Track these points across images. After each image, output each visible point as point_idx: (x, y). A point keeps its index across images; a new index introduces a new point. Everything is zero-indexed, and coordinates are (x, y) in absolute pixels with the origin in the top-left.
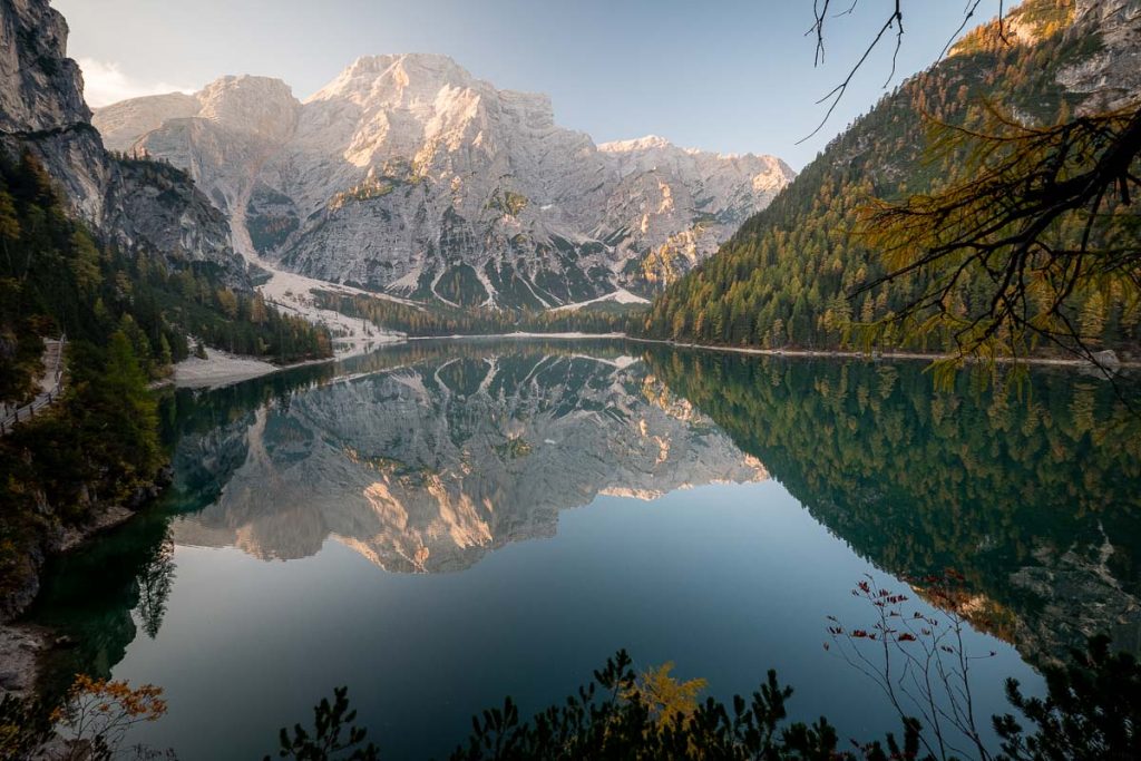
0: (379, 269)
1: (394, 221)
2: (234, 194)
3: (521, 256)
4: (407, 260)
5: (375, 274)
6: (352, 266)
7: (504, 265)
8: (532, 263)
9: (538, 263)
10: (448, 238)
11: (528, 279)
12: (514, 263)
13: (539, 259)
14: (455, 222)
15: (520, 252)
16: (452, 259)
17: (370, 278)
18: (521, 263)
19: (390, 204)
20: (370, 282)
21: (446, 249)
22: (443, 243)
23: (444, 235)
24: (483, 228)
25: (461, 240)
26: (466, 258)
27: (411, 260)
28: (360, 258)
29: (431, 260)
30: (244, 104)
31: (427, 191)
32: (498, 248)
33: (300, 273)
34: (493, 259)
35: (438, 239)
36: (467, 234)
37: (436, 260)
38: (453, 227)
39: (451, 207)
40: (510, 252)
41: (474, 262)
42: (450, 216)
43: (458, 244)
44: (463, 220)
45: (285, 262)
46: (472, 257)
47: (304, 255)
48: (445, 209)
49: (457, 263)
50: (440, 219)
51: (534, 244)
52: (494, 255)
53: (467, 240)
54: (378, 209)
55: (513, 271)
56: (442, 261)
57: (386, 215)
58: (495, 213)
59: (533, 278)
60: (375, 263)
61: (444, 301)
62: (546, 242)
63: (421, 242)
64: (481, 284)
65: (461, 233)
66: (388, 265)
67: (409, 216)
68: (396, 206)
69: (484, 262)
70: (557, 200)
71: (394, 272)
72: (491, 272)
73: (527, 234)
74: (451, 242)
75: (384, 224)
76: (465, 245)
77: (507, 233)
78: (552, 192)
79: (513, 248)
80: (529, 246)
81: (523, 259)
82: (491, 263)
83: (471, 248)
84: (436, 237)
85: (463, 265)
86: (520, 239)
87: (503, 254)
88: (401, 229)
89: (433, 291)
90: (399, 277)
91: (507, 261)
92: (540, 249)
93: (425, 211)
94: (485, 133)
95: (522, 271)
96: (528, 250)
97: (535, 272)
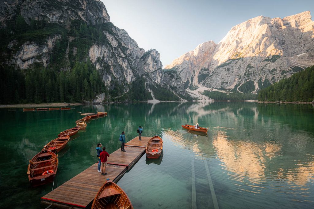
0: (224, 84)
1: (231, 71)
2: (197, 70)
5: (223, 85)
6: (217, 84)
8: (278, 78)
10: (247, 73)
13: (282, 76)
14: (250, 68)
15: (273, 75)
19: (230, 67)
20: (221, 88)
21: (245, 77)
22: (245, 75)
24: (260, 69)
25: (251, 74)
26: (252, 78)
27: (234, 81)
28: (220, 82)
29: (240, 80)
30: (203, 49)
31: (243, 61)
32: (264, 74)
33: (205, 87)
34: (262, 78)
35: (243, 74)
36: (254, 71)
38: (249, 70)
39: (250, 64)
40: (270, 75)
41: (255, 80)
42: (249, 67)
44: (253, 67)
45: (203, 84)
46: (255, 78)
47: (207, 83)
48: (247, 65)
49: (248, 80)
50: (246, 68)
51: (281, 71)
53: (253, 73)
54: (226, 69)
55: (269, 81)
56: (244, 80)
57: (228, 70)
58: (266, 62)
60: (224, 82)
61: (240, 92)
62: (287, 70)
63: (238, 75)
64: (254, 86)
65: (252, 71)
66: (227, 83)
67: (236, 69)
68: (232, 67)
69: (258, 79)
70: (307, 51)
71: (228, 85)
72: (260, 82)
73: (278, 68)
74: (248, 74)
75: (228, 72)
76: (252, 75)
77: (269, 69)
78: (306, 48)
79: (271, 73)
80: (278, 72)
81: (274, 77)
82: (261, 79)
83: (254, 75)
84: (243, 73)
85: (250, 81)
86: (274, 70)
87: (266, 76)
88: (233, 73)
89: (237, 89)
90: (229, 86)
91: (267, 78)
92: (283, 72)
93: (241, 66)
94: (267, 37)
95: (273, 81)
96: (277, 74)
97: (279, 80)
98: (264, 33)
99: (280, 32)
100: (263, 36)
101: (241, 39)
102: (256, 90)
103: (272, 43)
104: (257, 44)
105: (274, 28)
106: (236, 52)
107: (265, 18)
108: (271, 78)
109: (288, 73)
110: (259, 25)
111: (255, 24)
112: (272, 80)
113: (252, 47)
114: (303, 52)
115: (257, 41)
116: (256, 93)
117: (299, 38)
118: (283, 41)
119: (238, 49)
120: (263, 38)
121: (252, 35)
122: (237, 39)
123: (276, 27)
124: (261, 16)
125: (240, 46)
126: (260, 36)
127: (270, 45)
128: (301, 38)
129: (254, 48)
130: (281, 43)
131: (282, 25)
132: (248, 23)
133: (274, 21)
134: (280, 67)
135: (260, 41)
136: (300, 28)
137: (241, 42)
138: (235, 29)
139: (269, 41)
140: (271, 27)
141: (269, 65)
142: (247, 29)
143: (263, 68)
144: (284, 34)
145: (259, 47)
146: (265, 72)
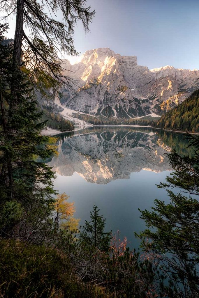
0: (88, 107)
1: (92, 95)
3: (124, 104)
4: (95, 105)
5: (87, 109)
6: (82, 107)
7: (120, 106)
8: (128, 106)
9: (129, 106)
10: (106, 99)
11: (126, 109)
12: (123, 106)
13: (130, 104)
14: (108, 95)
15: (124, 103)
16: (106, 105)
17: (86, 110)
18: (124, 106)
19: (92, 91)
20: (86, 111)
21: (105, 102)
22: (104, 100)
23: (104, 98)
24: (115, 96)
26: (110, 105)
27: (96, 105)
28: (84, 105)
29: (101, 105)
31: (101, 86)
32: (118, 102)
33: (70, 109)
35: (103, 100)
37: (102, 105)
38: (107, 96)
39: (107, 91)
40: (122, 103)
41: (112, 106)
42: (107, 93)
43: (108, 101)
44: (110, 94)
45: (67, 106)
46: (112, 104)
47: (71, 104)
48: (105, 91)
49: (107, 106)
50: (104, 94)
51: (128, 100)
52: (117, 104)
53: (110, 100)
54: (88, 92)
55: (122, 108)
56: (104, 105)
57: (90, 94)
58: (118, 91)
59: (127, 110)
60: (87, 106)
61: (104, 116)
62: (132, 100)
63: (99, 100)
64: (113, 112)
65: (109, 98)
66: (90, 107)
67: (96, 93)
69: (114, 105)
70: (136, 87)
71: (92, 108)
72: (116, 108)
73: (127, 97)
75: (90, 96)
77: (121, 97)
78: (135, 85)
79: (122, 101)
82: (116, 106)
83: (111, 102)
86: (125, 99)
87: (120, 103)
88: (94, 97)
89: (101, 113)
90: (93, 110)
91: (121, 105)
92: (130, 102)
93: (100, 92)
94: (117, 69)
95: (125, 108)
96: (127, 102)
97: (128, 108)
101: (95, 65)
102: (115, 115)
109: (133, 103)
114: (134, 87)
117: (131, 76)
131: (122, 62)
133: (117, 56)
141: (120, 94)
143: (117, 96)
146: (119, 100)
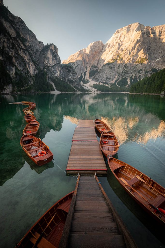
0: (108, 79)
1: (113, 69)
2: (89, 67)
6: (103, 79)
8: (143, 76)
13: (145, 75)
14: (126, 67)
15: (140, 73)
16: (123, 76)
17: (106, 81)
19: (113, 65)
20: (106, 82)
21: (122, 74)
22: (122, 73)
23: (123, 71)
24: (132, 68)
27: (115, 77)
28: (105, 77)
29: (118, 77)
30: (93, 48)
31: (122, 61)
32: (135, 73)
33: (94, 81)
36: (128, 70)
37: (120, 77)
38: (125, 69)
39: (126, 64)
40: (138, 73)
41: (128, 77)
43: (125, 73)
44: (128, 67)
45: (93, 79)
47: (96, 78)
49: (124, 77)
50: (123, 67)
51: (145, 71)
52: (133, 75)
53: (128, 72)
54: (110, 67)
55: (137, 78)
57: (111, 68)
60: (108, 78)
61: (118, 86)
62: (149, 70)
63: (117, 73)
64: (127, 82)
66: (110, 79)
67: (116, 67)
68: (114, 66)
69: (130, 76)
70: (162, 57)
72: (131, 79)
73: (144, 68)
74: (124, 72)
75: (111, 70)
76: (127, 73)
77: (138, 69)
78: (161, 55)
79: (139, 72)
80: (143, 72)
81: (140, 75)
82: (132, 77)
83: (128, 73)
84: (121, 72)
85: (125, 77)
86: (141, 70)
87: (135, 74)
88: (114, 70)
89: (116, 84)
90: (111, 81)
91: (136, 76)
92: (146, 72)
93: (120, 66)
94: (140, 43)
96: (142, 73)
97: (143, 78)
98: (138, 38)
99: (149, 40)
100: (138, 41)
101: (122, 42)
102: (128, 85)
103: (143, 48)
104: (133, 48)
105: (145, 36)
106: (117, 53)
107: (140, 25)
108: (138, 76)
109: (149, 73)
110: (135, 31)
111: (133, 30)
112: (139, 77)
113: (129, 50)
114: (160, 57)
115: (133, 45)
116: (128, 87)
117: (159, 46)
118: (150, 47)
119: (120, 50)
120: (137, 43)
121: (130, 39)
122: (119, 41)
123: (147, 34)
124: (138, 23)
125: (121, 48)
126: (135, 42)
127: (141, 50)
128: (160, 46)
129: (130, 51)
130: (148, 49)
131: (151, 33)
132: (128, 27)
133: (146, 29)
134: (145, 68)
135: (135, 45)
136: (161, 37)
137: (122, 45)
138: (119, 32)
139: (141, 46)
140: (143, 34)
141: (138, 66)
142: (127, 34)
143: (135, 68)
144: (151, 42)
145: (133, 51)
146: (135, 71)
